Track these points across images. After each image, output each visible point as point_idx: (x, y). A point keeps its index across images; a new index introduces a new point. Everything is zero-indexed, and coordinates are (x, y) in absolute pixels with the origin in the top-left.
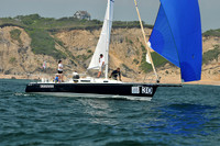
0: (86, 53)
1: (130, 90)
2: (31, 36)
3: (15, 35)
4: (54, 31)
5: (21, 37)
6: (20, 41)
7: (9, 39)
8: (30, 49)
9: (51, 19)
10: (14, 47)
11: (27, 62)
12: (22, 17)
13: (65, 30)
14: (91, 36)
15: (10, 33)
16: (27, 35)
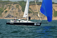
1: (34, 24)
2: (22, 7)
3: (17, 7)
5: (19, 7)
7: (16, 8)
8: (21, 10)
10: (17, 10)
11: (21, 14)
12: (19, 1)
13: (32, 5)
14: (39, 7)
15: (16, 6)
16: (20, 6)
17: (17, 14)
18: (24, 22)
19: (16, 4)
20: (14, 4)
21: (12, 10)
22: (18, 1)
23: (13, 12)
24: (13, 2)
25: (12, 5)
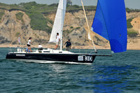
0: (69, 29)
2: (30, 17)
3: (19, 17)
4: (46, 14)
5: (24, 18)
6: (23, 21)
7: (15, 20)
8: (30, 26)
9: (44, 5)
10: (19, 25)
11: (28, 36)
12: (24, 4)
14: (73, 17)
15: (16, 15)
16: (27, 16)
17: (18, 34)
18: (51, 53)
19: (15, 10)
20: (10, 11)
21: (6, 24)
22: (21, 4)
23: (10, 30)
24: (7, 5)
25: (7, 12)
